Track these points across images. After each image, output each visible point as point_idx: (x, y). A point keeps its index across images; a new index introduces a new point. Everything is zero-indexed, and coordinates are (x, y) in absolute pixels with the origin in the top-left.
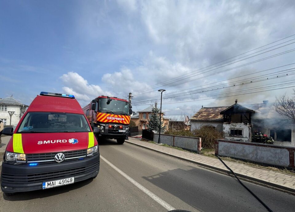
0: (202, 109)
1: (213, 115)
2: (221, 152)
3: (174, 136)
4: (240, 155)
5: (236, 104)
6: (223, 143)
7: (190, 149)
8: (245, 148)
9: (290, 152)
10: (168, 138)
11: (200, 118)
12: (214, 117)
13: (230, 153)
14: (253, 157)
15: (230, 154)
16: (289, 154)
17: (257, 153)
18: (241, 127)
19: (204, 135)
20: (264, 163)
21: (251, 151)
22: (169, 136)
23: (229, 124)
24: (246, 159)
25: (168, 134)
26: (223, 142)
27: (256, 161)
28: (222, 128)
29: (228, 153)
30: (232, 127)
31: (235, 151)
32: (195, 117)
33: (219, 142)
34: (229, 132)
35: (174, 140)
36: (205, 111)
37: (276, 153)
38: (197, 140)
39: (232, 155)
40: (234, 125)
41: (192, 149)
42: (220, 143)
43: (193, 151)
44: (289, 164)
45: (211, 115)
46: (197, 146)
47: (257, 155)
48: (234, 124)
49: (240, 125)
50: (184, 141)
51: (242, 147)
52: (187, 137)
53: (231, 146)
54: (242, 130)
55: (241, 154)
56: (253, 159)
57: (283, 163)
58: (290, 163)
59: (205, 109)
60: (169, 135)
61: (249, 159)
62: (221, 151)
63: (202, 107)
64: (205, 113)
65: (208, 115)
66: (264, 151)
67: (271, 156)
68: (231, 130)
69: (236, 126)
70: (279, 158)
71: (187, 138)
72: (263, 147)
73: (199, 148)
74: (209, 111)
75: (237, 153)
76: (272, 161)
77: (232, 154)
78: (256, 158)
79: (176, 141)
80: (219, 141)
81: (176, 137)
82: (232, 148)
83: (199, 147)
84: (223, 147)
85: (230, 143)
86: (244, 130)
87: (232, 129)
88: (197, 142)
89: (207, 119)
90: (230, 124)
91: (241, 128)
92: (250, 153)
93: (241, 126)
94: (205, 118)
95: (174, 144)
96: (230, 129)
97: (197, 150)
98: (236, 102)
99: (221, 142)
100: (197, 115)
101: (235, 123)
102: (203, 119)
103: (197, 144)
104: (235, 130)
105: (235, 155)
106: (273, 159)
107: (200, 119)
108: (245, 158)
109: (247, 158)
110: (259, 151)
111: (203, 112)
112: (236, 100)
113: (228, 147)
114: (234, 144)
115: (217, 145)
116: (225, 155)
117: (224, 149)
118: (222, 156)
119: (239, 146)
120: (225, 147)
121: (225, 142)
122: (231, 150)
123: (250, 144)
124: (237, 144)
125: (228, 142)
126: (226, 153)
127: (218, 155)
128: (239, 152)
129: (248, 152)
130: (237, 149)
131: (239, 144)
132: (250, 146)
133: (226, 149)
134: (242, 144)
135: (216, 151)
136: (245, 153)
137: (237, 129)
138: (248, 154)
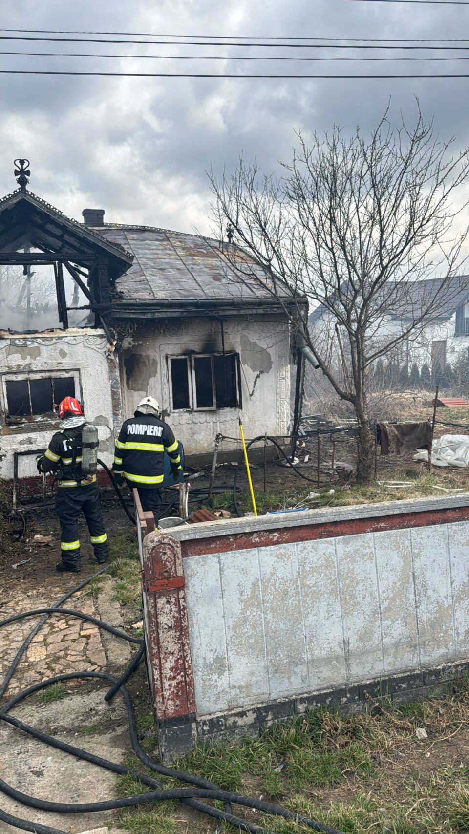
2: (223, 682)
4: (388, 642)
5: (22, 190)
6: (233, 559)
8: (418, 563)
13: (306, 656)
18: (65, 361)
21: (461, 577)
26: (228, 557)
30: (16, 360)
31: (346, 613)
39: (326, 673)
40: (22, 350)
48: (26, 340)
49: (59, 347)
51: (396, 560)
53: (310, 581)
54: (71, 380)
55: (398, 630)
61: (452, 648)
62: (221, 665)
68: (9, 384)
69: (36, 353)
75: (365, 635)
77: (328, 660)
80: (191, 546)
82: (317, 596)
84: (238, 608)
86: (85, 372)
91: (67, 363)
93: (66, 348)
96: (2, 374)
99: (211, 560)
101: (30, 334)
104: (35, 382)
105: (348, 656)
108: (425, 659)
109: (442, 651)
112: (18, 163)
113: (286, 593)
114: (331, 549)
115: (177, 603)
116: (265, 689)
117: (250, 632)
118: (242, 714)
119: (371, 559)
120: (252, 601)
121: (256, 545)
122: (311, 618)
123: (454, 509)
124: (360, 542)
125: (275, 536)
126: (276, 672)
127: (194, 725)
128: (377, 613)
129: (444, 590)
130: (360, 587)
131: (370, 535)
132: (454, 527)
133: (267, 623)
134: (391, 529)
135: (174, 683)
136: (422, 607)
137: (48, 374)
138: (442, 616)
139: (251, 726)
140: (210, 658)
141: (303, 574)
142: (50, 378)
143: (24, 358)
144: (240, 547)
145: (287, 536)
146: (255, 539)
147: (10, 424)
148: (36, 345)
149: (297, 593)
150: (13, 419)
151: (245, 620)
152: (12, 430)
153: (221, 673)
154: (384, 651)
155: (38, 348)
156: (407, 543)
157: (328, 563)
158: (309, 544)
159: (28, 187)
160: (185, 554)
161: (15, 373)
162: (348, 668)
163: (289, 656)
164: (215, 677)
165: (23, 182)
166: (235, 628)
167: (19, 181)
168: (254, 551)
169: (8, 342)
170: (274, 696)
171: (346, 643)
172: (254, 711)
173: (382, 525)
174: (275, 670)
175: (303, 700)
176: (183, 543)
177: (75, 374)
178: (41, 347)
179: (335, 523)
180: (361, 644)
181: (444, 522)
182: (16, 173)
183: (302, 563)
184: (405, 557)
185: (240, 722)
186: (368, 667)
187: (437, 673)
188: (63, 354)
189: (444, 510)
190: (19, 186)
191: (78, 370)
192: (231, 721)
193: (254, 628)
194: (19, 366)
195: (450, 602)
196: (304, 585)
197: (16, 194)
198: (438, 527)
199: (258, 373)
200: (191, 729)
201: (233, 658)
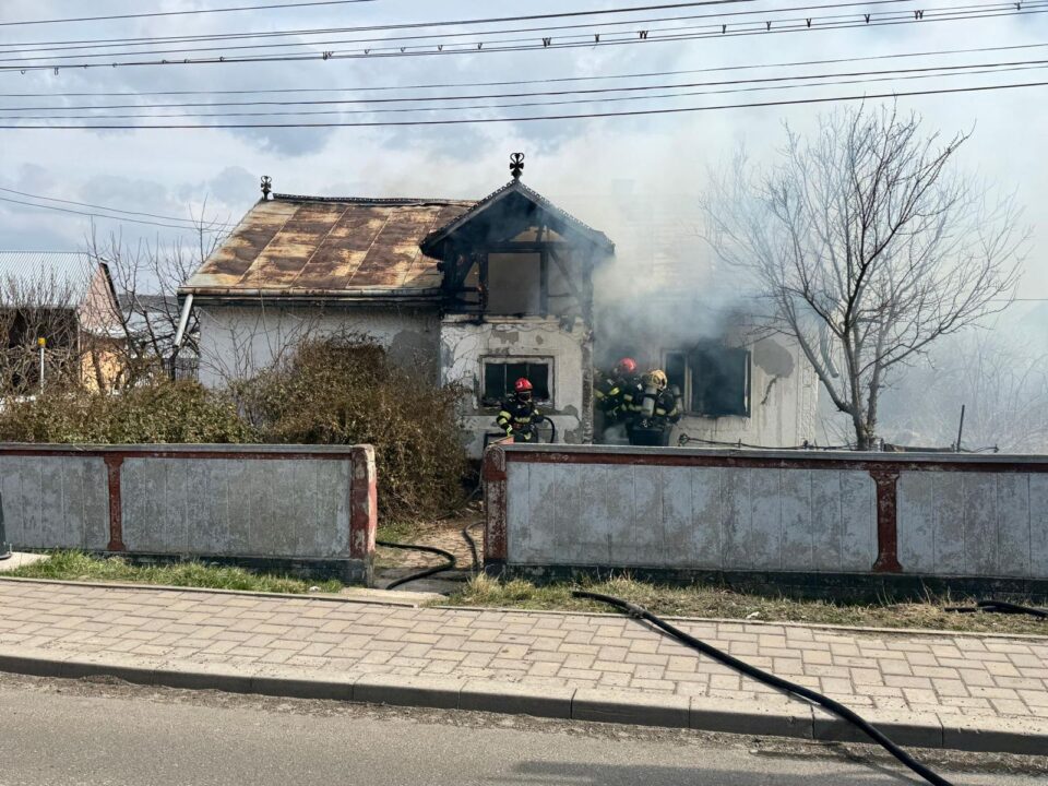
0: (266, 208)
1: (358, 257)
2: (525, 543)
3: (115, 458)
4: (640, 541)
5: (516, 182)
7: (286, 552)
8: (666, 491)
9: (878, 487)
10: (46, 485)
11: (269, 277)
12: (367, 272)
13: (581, 540)
14: (710, 542)
15: (584, 544)
16: (875, 495)
17: (733, 512)
18: (541, 347)
19: (342, 423)
20: (771, 568)
21: (700, 507)
22: (57, 460)
23: (478, 323)
24: (676, 560)
25: (41, 434)
26: (534, 466)
27: (729, 563)
28: (434, 357)
29: (573, 541)
30: (497, 344)
31: (611, 516)
32: (220, 267)
33: (513, 465)
34: (476, 383)
35: (114, 489)
36: (289, 227)
37: (822, 500)
38: (345, 464)
39: (594, 553)
40: (502, 335)
41: (302, 551)
42: (519, 473)
43: (312, 564)
44: (876, 553)
45: (343, 261)
46: (343, 520)
47: (730, 524)
48: (506, 325)
49: (536, 333)
50: (222, 494)
51: (650, 487)
52: (253, 455)
53: (587, 490)
54: (545, 367)
55: (649, 535)
56: (713, 559)
57: (854, 554)
58: (880, 551)
59: (287, 213)
60: (52, 444)
61: (691, 558)
62: (525, 533)
63: (266, 188)
64: (292, 241)
65: (325, 257)
66: (768, 494)
67: (800, 520)
68: (488, 365)
69: (514, 338)
70: (836, 526)
71: (251, 463)
72: (761, 472)
73: (361, 534)
74: (323, 229)
75: (624, 534)
76: (804, 550)
77: (595, 545)
78: (729, 547)
79: (141, 502)
80: (512, 455)
81: (137, 462)
82: (591, 501)
83: (358, 522)
84: (538, 499)
85: (579, 468)
86: (559, 360)
87: (492, 360)
88: (342, 488)
89: (317, 285)
90: (486, 327)
91: (543, 349)
92: (699, 520)
93: (542, 334)
94: (306, 283)
95: (116, 527)
96: (482, 357)
97: (346, 556)
98: (517, 168)
99: (524, 466)
100: (235, 251)
101: (511, 320)
102: (295, 284)
103: (342, 500)
104: (510, 366)
105: (610, 546)
106: (809, 538)
107: (274, 287)
108: (669, 561)
109: (683, 558)
110: (742, 502)
111: (275, 228)
112: (514, 157)
113: (571, 495)
114: (604, 472)
115: (500, 488)
116: (552, 555)
117: (545, 516)
118: (535, 567)
119: (632, 482)
120: (547, 496)
121: (553, 461)
122: (586, 515)
123: (696, 457)
124: (624, 470)
125: (566, 458)
126: (559, 545)
127: (504, 566)
128: (632, 520)
129: (686, 513)
130: (622, 500)
131: (632, 467)
132: (696, 470)
133: (556, 513)
134: (648, 464)
135: (494, 536)
136: (669, 523)
137: (524, 359)
138: (684, 531)
139: (540, 577)
140: (519, 527)
141: (583, 485)
142: (525, 364)
143: (503, 342)
144: (543, 461)
145: (573, 458)
146: (553, 457)
147: (486, 405)
148: (515, 330)
149: (578, 497)
150: (490, 400)
151: (542, 508)
152: (486, 411)
153: (524, 538)
154: (638, 548)
155: (517, 333)
156: (659, 476)
157: (601, 480)
158: (589, 466)
159: (521, 179)
160: (507, 459)
161: (494, 356)
162: (610, 553)
163: (570, 537)
164: (520, 539)
165: (516, 174)
166: (535, 511)
167: (513, 174)
168: (552, 465)
169: (491, 326)
170: (557, 561)
171: (610, 537)
172: (544, 567)
173: (642, 461)
174: (559, 544)
175: (576, 568)
176: (507, 452)
177: (549, 361)
178: (520, 333)
179: (607, 455)
180: (620, 539)
181: (688, 465)
182: (512, 166)
183: (584, 477)
184: (656, 485)
185: (534, 572)
186: (625, 557)
187: (676, 572)
188: (540, 340)
189: (689, 457)
190: (513, 178)
191: (552, 357)
192: (527, 570)
193: (547, 513)
194: (498, 349)
195: (690, 523)
196: (583, 492)
197: (510, 186)
198: (682, 468)
199: (773, 376)
200: (501, 568)
201: (532, 530)
